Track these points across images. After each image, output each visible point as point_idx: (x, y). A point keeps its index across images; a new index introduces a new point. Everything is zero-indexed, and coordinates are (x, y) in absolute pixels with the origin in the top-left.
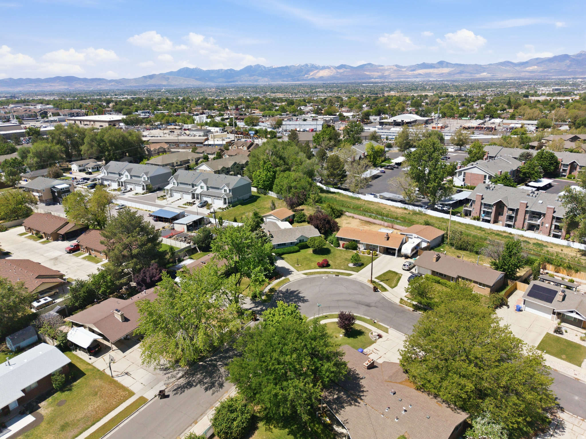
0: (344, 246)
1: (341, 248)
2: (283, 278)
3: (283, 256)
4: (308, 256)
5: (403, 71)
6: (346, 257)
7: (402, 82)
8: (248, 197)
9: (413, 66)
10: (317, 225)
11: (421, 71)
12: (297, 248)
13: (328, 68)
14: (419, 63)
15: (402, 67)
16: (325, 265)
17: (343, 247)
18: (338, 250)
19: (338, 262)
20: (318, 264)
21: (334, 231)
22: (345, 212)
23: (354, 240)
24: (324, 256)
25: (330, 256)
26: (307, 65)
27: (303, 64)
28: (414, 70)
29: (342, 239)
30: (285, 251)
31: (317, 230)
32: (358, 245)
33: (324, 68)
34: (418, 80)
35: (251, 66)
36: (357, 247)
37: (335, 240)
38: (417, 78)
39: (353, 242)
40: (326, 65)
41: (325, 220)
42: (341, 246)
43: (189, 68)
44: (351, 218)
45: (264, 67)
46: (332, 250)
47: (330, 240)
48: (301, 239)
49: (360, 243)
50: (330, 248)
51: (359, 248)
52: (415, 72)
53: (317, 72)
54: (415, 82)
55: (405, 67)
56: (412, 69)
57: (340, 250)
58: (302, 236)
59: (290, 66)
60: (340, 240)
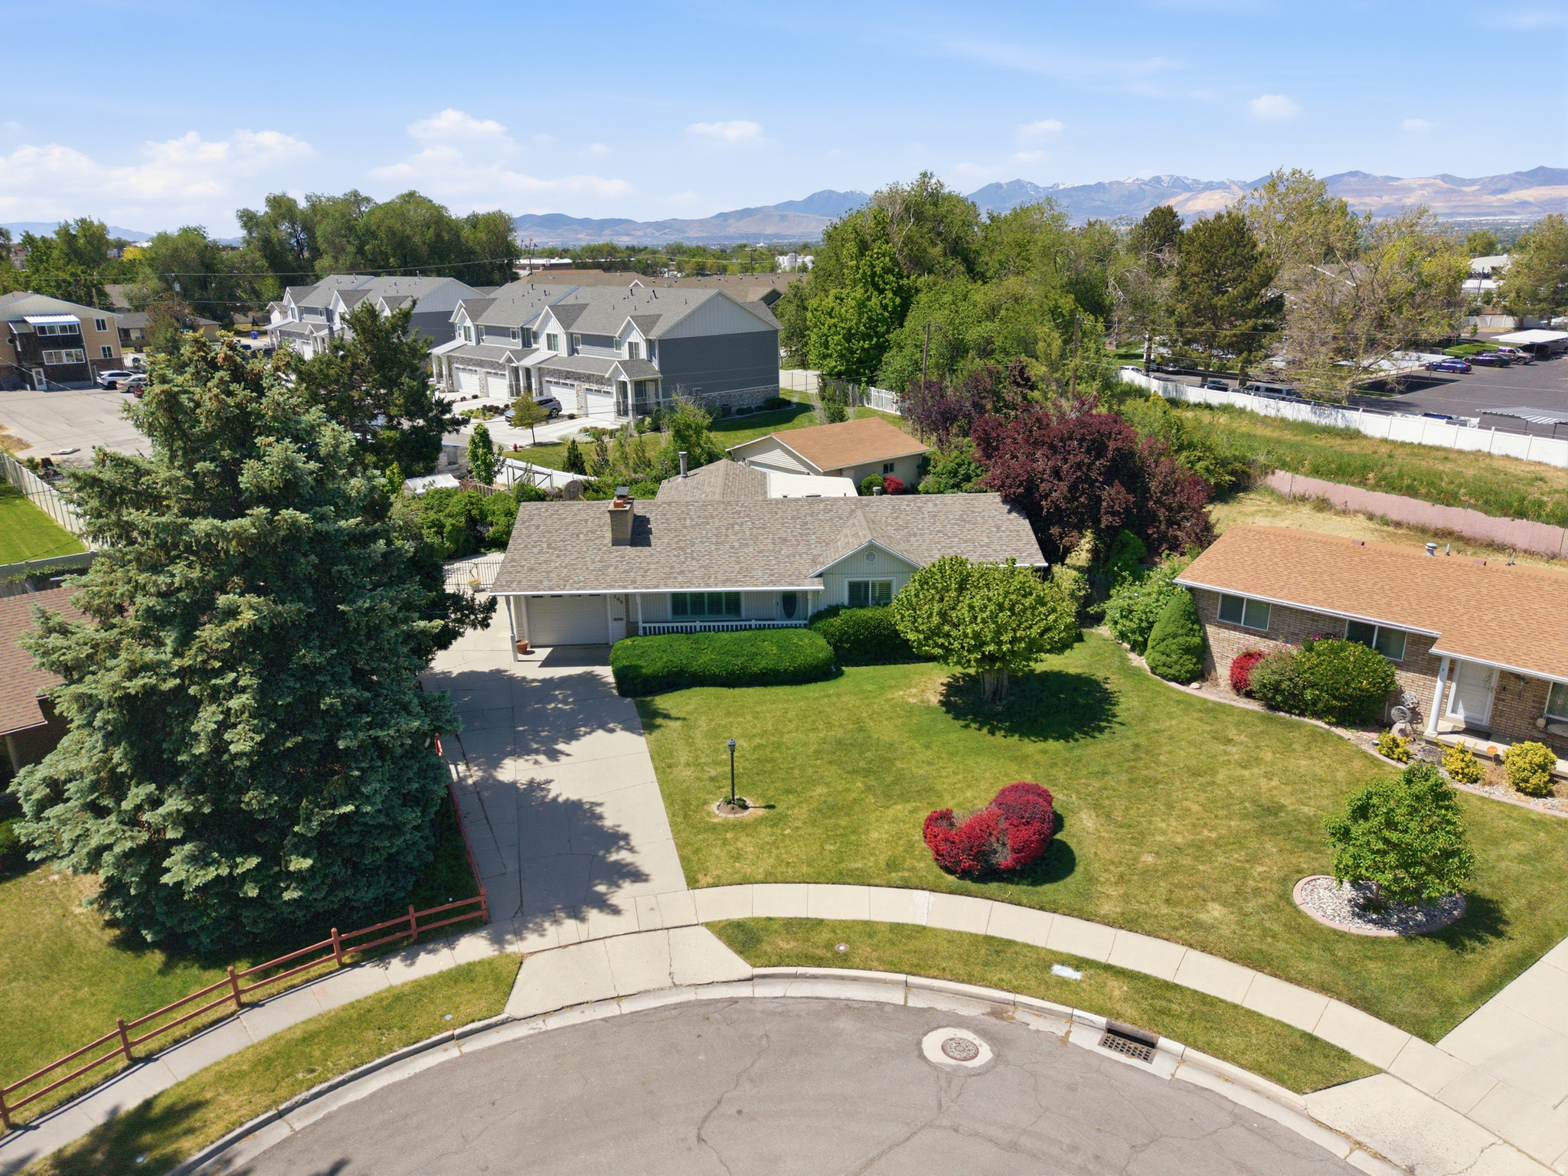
0: (1256, 676)
1: (1218, 691)
2: (473, 948)
3: (664, 702)
4: (885, 731)
5: (1466, 194)
6: (1269, 788)
7: (1460, 225)
8: (760, 402)
9: (1502, 178)
10: (1031, 486)
11: (1528, 194)
12: (814, 646)
13: (1222, 186)
14: (1525, 170)
15: (1463, 182)
16: (1004, 857)
17: (1240, 686)
18: (1187, 703)
19: (1170, 830)
20: (938, 824)
21: (1175, 546)
22: (1267, 470)
23: (1360, 632)
24: (1031, 747)
25: (1092, 750)
26: (1158, 180)
27: (1147, 175)
28: (1503, 191)
29: (1232, 610)
30: (705, 660)
31: (1025, 525)
32: (1407, 681)
33: (1210, 187)
34: (1514, 219)
35: (998, 186)
36: (1393, 696)
37: (1166, 616)
38: (1513, 213)
39: (1355, 650)
40: (1217, 179)
41: (1097, 448)
42: (1223, 671)
43: (833, 192)
44: (1306, 510)
45: (1036, 187)
46: (1128, 705)
47: (1127, 613)
48: (871, 574)
49: (1431, 666)
50: (1115, 683)
51: (1415, 716)
52: (1505, 197)
53: (1187, 200)
54: (1506, 223)
55: (1473, 182)
56: (1499, 186)
57: (1213, 710)
58: (871, 551)
59: (1111, 184)
60: (1221, 617)
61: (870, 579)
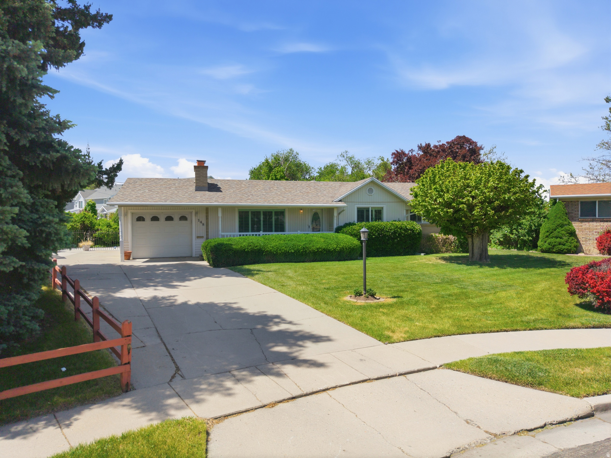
58: (371, 187)
60: (581, 216)
61: (370, 206)
